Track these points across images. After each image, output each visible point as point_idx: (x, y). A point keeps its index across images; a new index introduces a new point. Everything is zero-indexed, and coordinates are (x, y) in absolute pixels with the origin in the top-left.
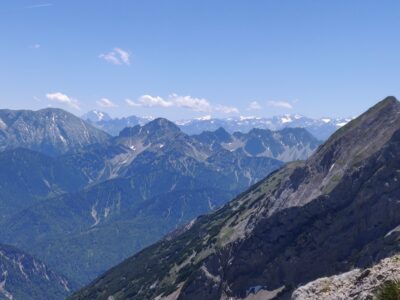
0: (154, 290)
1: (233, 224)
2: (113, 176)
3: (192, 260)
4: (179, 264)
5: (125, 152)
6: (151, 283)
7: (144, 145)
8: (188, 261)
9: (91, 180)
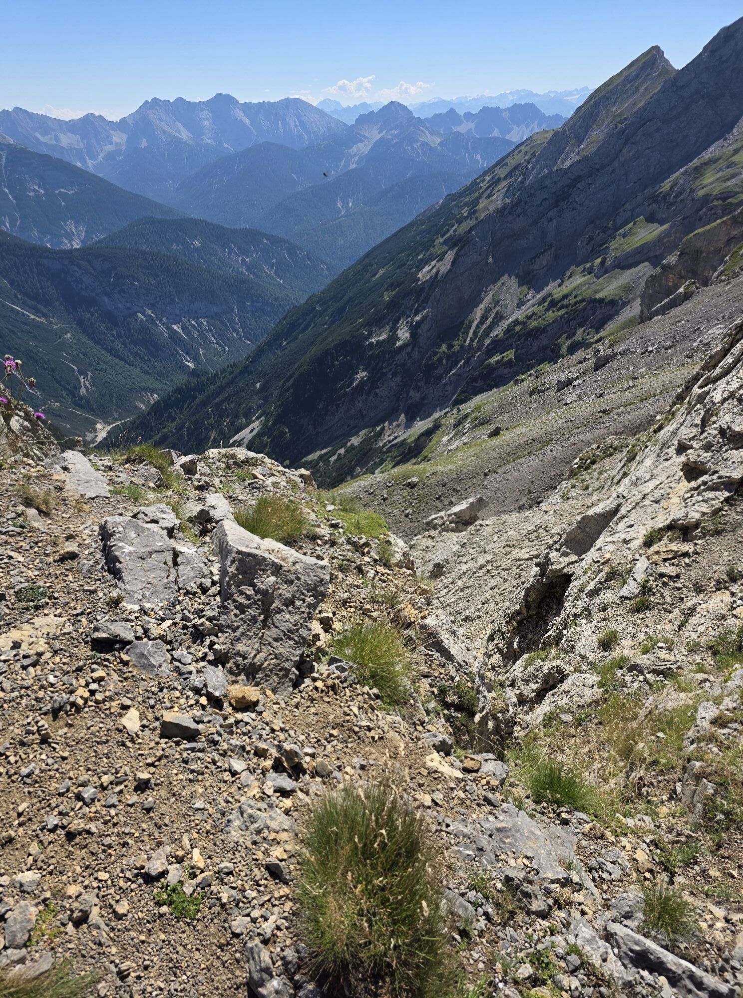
0: (421, 260)
1: (490, 196)
2: (353, 166)
3: (455, 231)
4: (442, 236)
5: (362, 141)
6: (418, 255)
7: (379, 133)
8: (451, 232)
9: (333, 172)
